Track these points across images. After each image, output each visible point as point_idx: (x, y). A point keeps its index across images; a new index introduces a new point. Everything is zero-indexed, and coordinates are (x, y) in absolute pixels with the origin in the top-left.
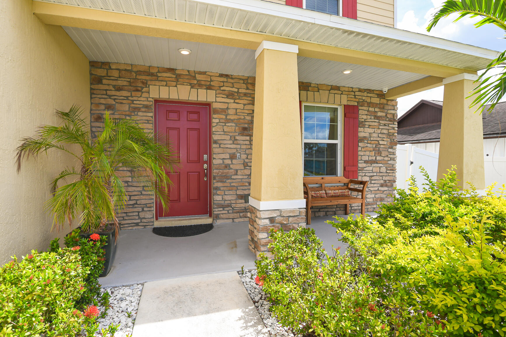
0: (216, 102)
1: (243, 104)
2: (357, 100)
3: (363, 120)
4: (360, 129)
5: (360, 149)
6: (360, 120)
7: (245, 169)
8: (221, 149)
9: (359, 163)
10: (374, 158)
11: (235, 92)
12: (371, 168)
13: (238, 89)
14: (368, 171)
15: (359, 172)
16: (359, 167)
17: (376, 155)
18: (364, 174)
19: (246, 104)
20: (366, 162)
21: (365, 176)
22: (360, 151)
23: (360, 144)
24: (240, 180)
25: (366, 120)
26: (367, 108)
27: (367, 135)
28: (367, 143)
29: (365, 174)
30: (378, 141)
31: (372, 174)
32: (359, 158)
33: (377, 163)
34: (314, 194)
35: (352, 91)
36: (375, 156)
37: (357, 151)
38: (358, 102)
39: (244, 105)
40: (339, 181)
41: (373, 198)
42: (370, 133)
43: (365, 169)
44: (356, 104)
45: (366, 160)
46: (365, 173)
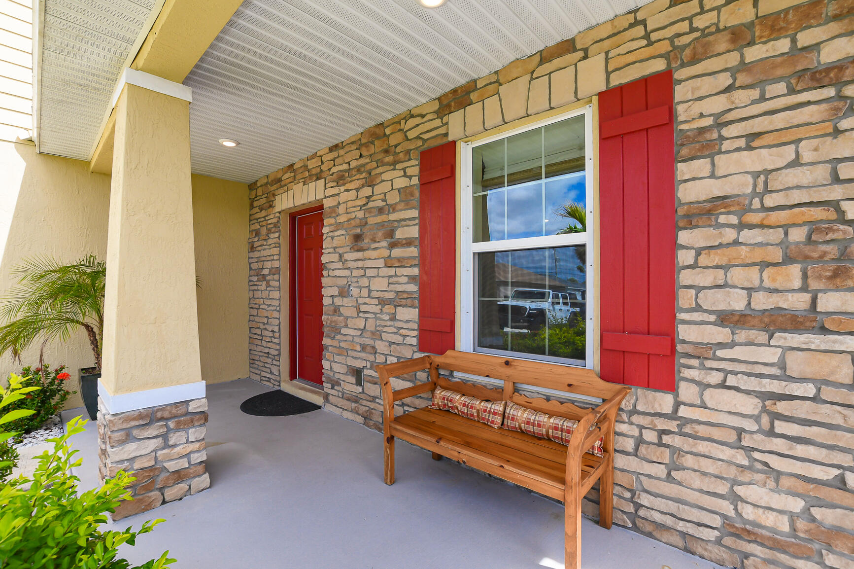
0: (325, 197)
1: (355, 189)
2: (665, 47)
3: (708, 122)
4: (683, 170)
5: (684, 257)
6: (684, 127)
7: (358, 316)
8: (330, 278)
9: (684, 322)
10: (798, 302)
11: (345, 171)
12: (771, 355)
13: (349, 163)
14: (743, 368)
15: (682, 361)
16: (684, 342)
17: (814, 285)
18: (715, 378)
19: (360, 188)
20: (725, 319)
21: (723, 386)
22: (688, 267)
23: (683, 237)
24: (350, 338)
25: (730, 117)
26: (733, 59)
27: (740, 185)
28: (741, 226)
29: (725, 380)
30: (835, 205)
31: (775, 387)
32: (685, 299)
33: (823, 330)
34: (464, 405)
35: (636, 23)
36: (804, 289)
37: (671, 268)
38: (665, 56)
39: (357, 190)
40: (570, 385)
41: (793, 517)
42: (756, 175)
43: (720, 353)
44: (659, 65)
45: (732, 313)
46: (727, 373)
